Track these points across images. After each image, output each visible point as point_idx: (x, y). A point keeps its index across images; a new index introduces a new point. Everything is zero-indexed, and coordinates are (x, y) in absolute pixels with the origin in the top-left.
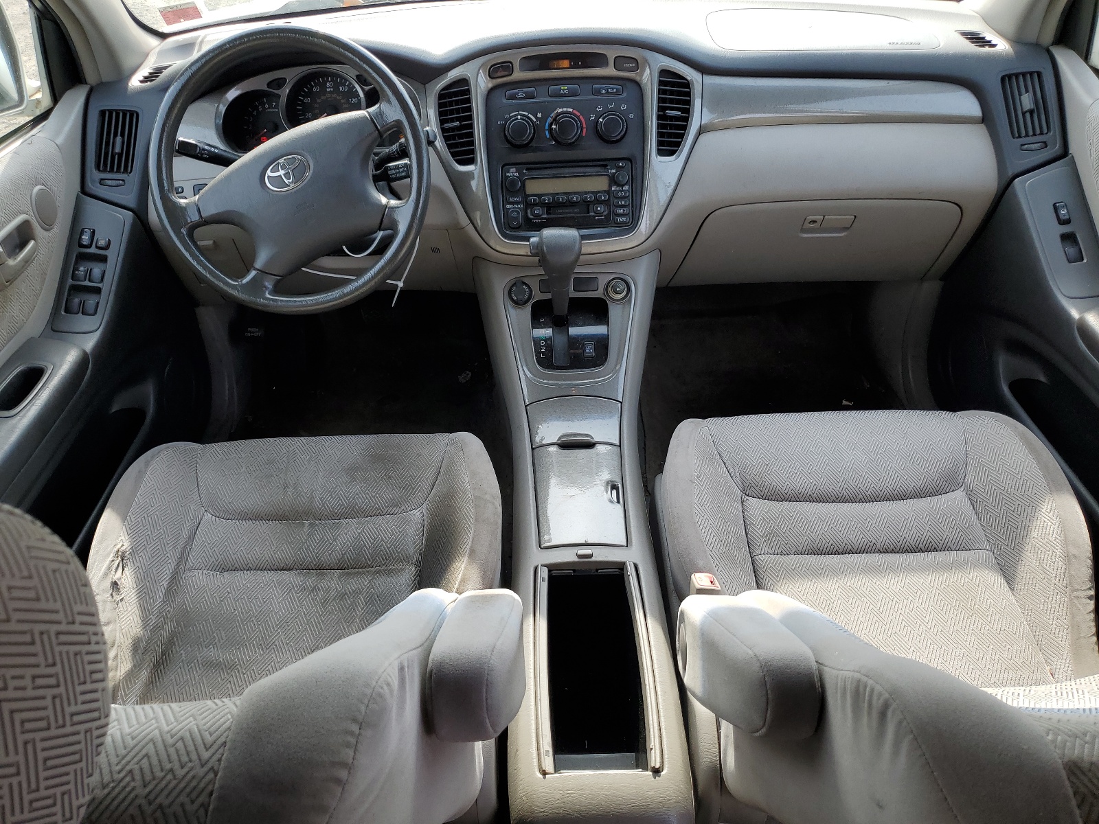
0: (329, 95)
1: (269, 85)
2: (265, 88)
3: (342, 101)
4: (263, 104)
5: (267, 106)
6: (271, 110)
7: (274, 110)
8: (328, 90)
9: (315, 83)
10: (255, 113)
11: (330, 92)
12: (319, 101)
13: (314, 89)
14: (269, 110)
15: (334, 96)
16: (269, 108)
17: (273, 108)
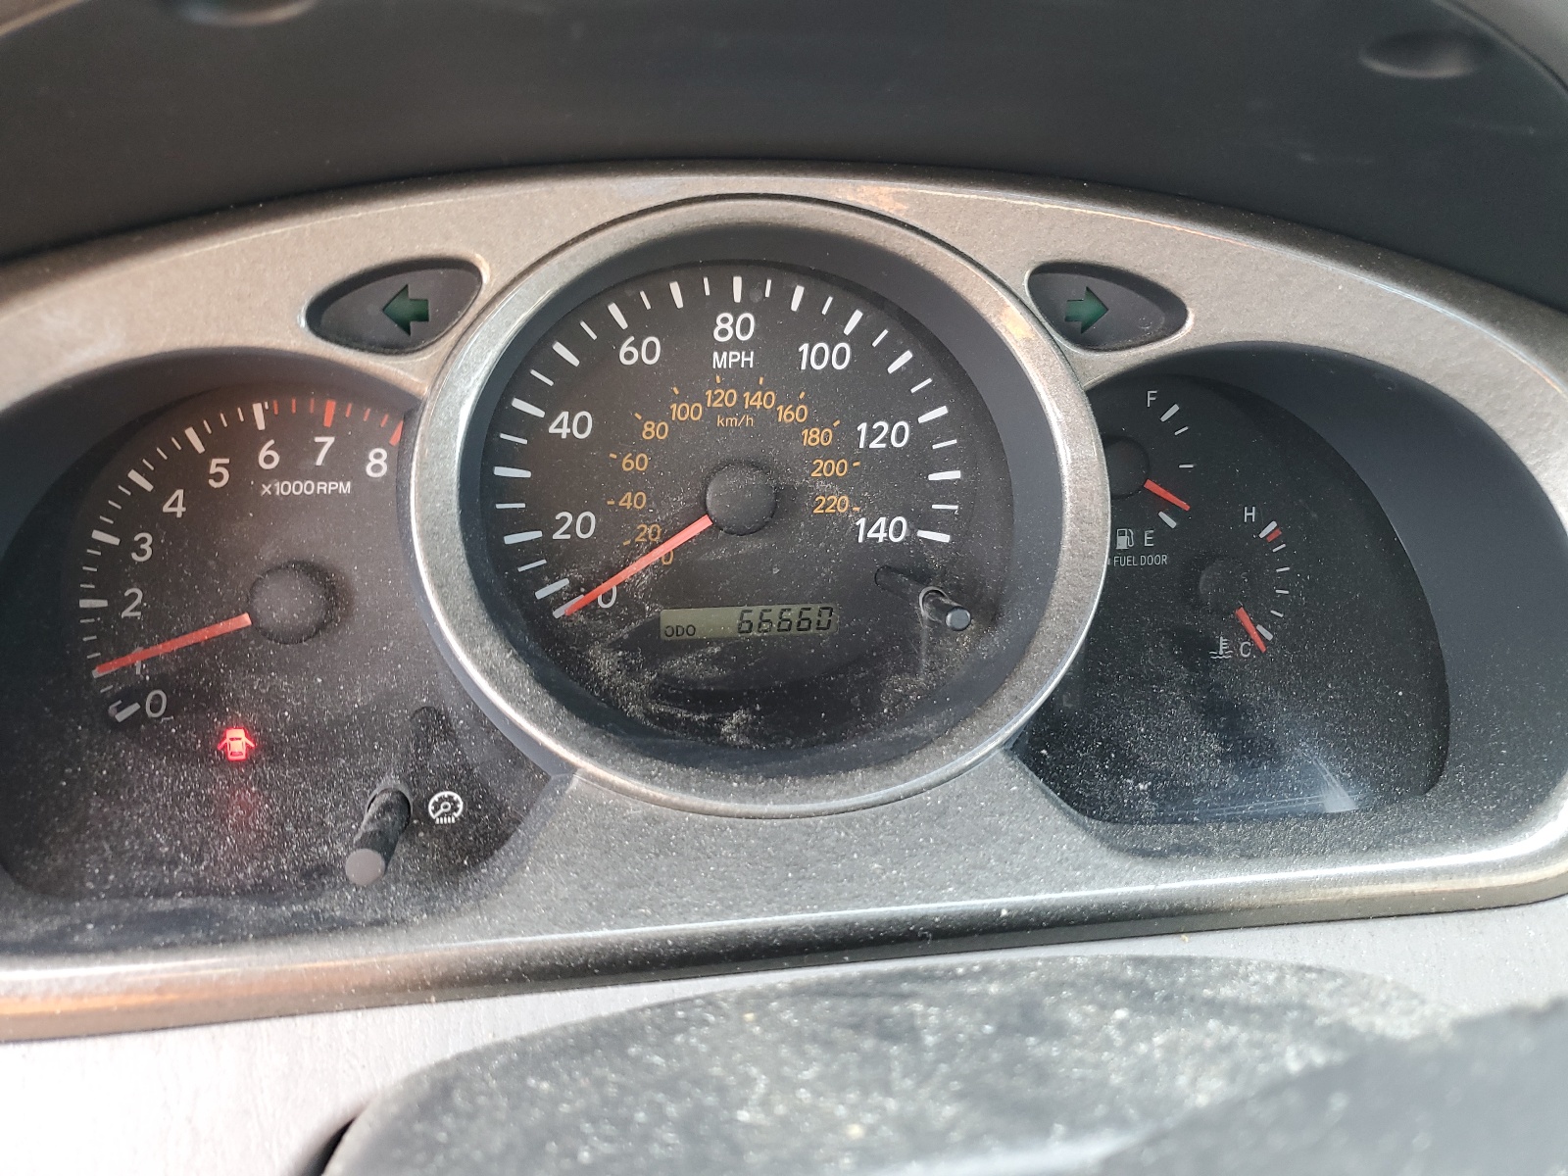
0: (725, 398)
1: (324, 312)
2: (294, 336)
3: (814, 437)
4: (238, 444)
5: (268, 456)
6: (304, 488)
7: (326, 487)
8: (719, 361)
9: (631, 309)
10: (176, 504)
11: (737, 378)
12: (651, 430)
13: (629, 353)
14: (280, 488)
15: (756, 400)
16: (283, 473)
17: (318, 475)
